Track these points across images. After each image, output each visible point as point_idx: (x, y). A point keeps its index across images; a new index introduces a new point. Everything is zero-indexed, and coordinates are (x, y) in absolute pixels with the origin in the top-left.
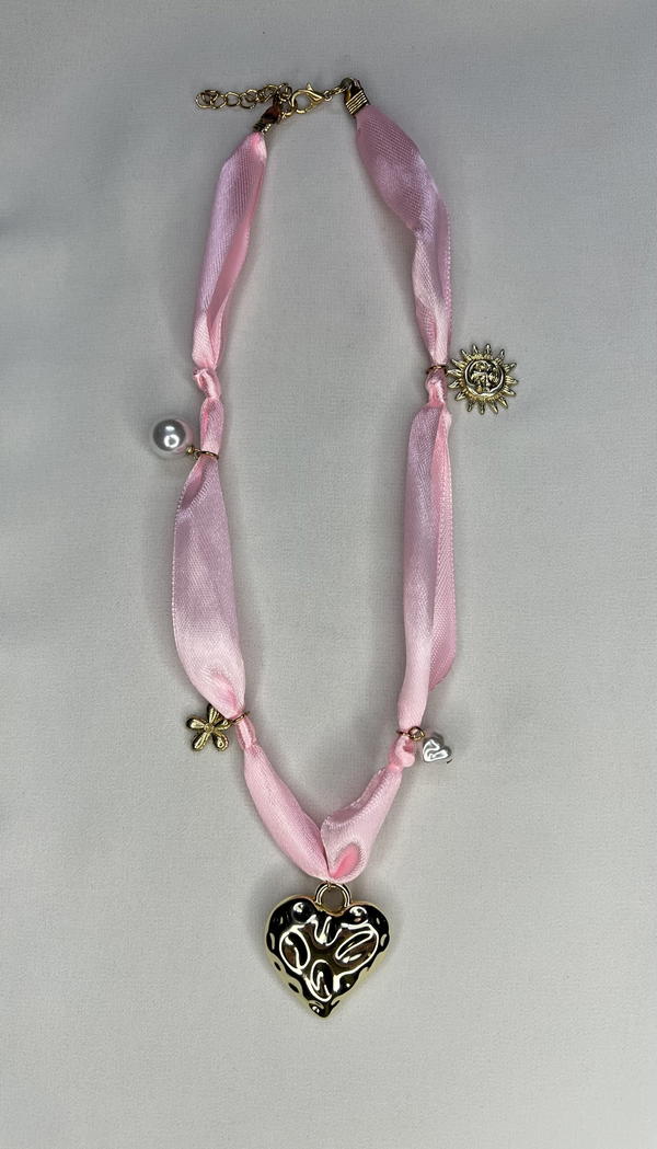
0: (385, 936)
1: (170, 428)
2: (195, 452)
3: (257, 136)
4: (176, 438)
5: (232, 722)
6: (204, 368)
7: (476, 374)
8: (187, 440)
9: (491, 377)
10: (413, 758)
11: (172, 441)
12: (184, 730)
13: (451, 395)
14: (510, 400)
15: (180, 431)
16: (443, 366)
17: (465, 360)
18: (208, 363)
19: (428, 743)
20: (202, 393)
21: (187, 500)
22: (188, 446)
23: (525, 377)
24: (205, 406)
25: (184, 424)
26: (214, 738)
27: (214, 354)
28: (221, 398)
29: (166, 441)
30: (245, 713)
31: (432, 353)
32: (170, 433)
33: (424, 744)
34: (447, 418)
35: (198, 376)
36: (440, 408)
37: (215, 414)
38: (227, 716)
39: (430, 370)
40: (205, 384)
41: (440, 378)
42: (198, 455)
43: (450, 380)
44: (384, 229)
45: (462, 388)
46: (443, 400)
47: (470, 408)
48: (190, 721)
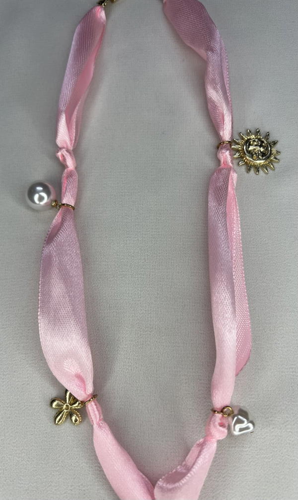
1: (39, 188)
2: (57, 204)
3: (98, 8)
4: (44, 195)
5: (83, 403)
6: (64, 148)
7: (251, 148)
8: (52, 197)
9: (262, 149)
10: (226, 431)
11: (41, 199)
12: (49, 408)
13: (235, 162)
14: (275, 165)
15: (46, 190)
16: (229, 142)
17: (243, 139)
18: (67, 146)
19: (236, 418)
20: (63, 166)
21: (50, 238)
22: (52, 201)
23: (285, 148)
24: (64, 175)
25: (50, 186)
26: (71, 415)
27: (71, 140)
28: (76, 168)
29: (36, 197)
30: (94, 396)
31: (221, 133)
32: (38, 192)
33: (233, 419)
34: (234, 176)
35: (59, 154)
36: (229, 169)
37: (71, 180)
38: (80, 399)
39: (220, 145)
40: (64, 159)
41: (227, 150)
42: (60, 207)
43: (234, 152)
44: (183, 60)
45: (243, 158)
46: (231, 164)
47: (248, 170)
48: (53, 401)
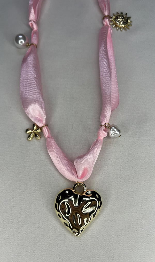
0: (100, 202)
1: (20, 37)
2: (29, 44)
4: (23, 41)
5: (42, 128)
6: (32, 21)
7: (119, 19)
8: (27, 41)
9: (123, 20)
11: (21, 42)
12: (25, 134)
14: (130, 27)
15: (24, 38)
16: (108, 16)
17: (115, 16)
20: (32, 29)
22: (26, 43)
23: (134, 20)
24: (33, 32)
25: (26, 37)
26: (36, 135)
28: (38, 30)
29: (19, 42)
30: (46, 125)
32: (20, 39)
35: (30, 23)
36: (108, 27)
38: (40, 126)
39: (104, 17)
40: (32, 25)
41: (107, 19)
42: (30, 46)
45: (115, 24)
46: (109, 25)
47: (117, 30)
48: (27, 130)
